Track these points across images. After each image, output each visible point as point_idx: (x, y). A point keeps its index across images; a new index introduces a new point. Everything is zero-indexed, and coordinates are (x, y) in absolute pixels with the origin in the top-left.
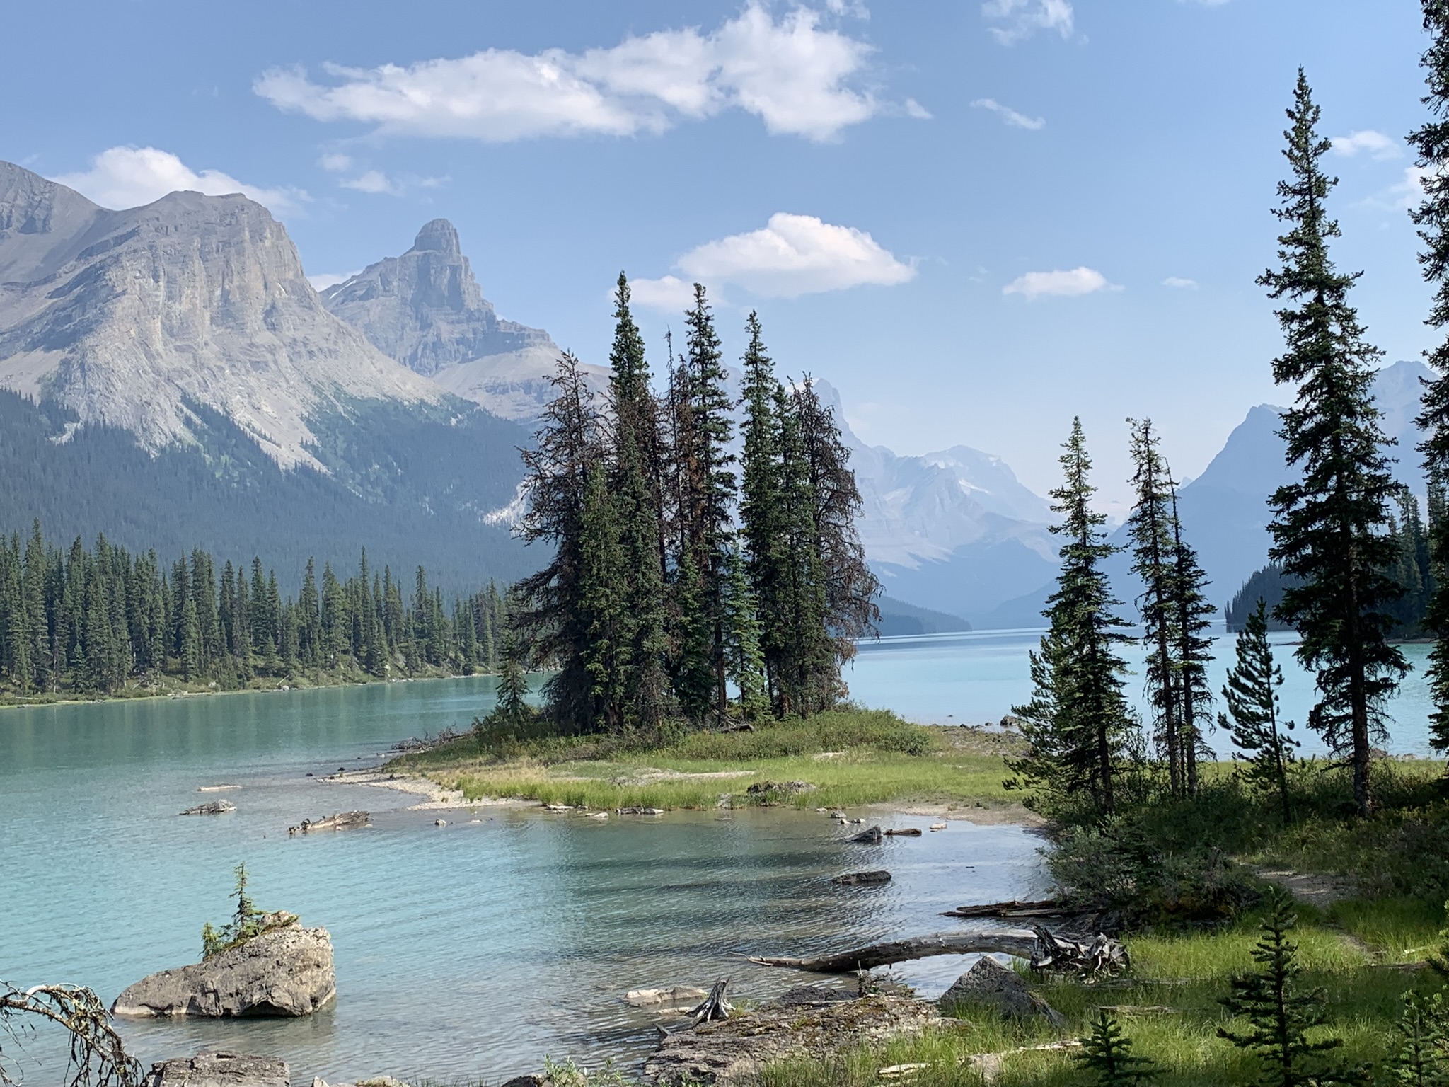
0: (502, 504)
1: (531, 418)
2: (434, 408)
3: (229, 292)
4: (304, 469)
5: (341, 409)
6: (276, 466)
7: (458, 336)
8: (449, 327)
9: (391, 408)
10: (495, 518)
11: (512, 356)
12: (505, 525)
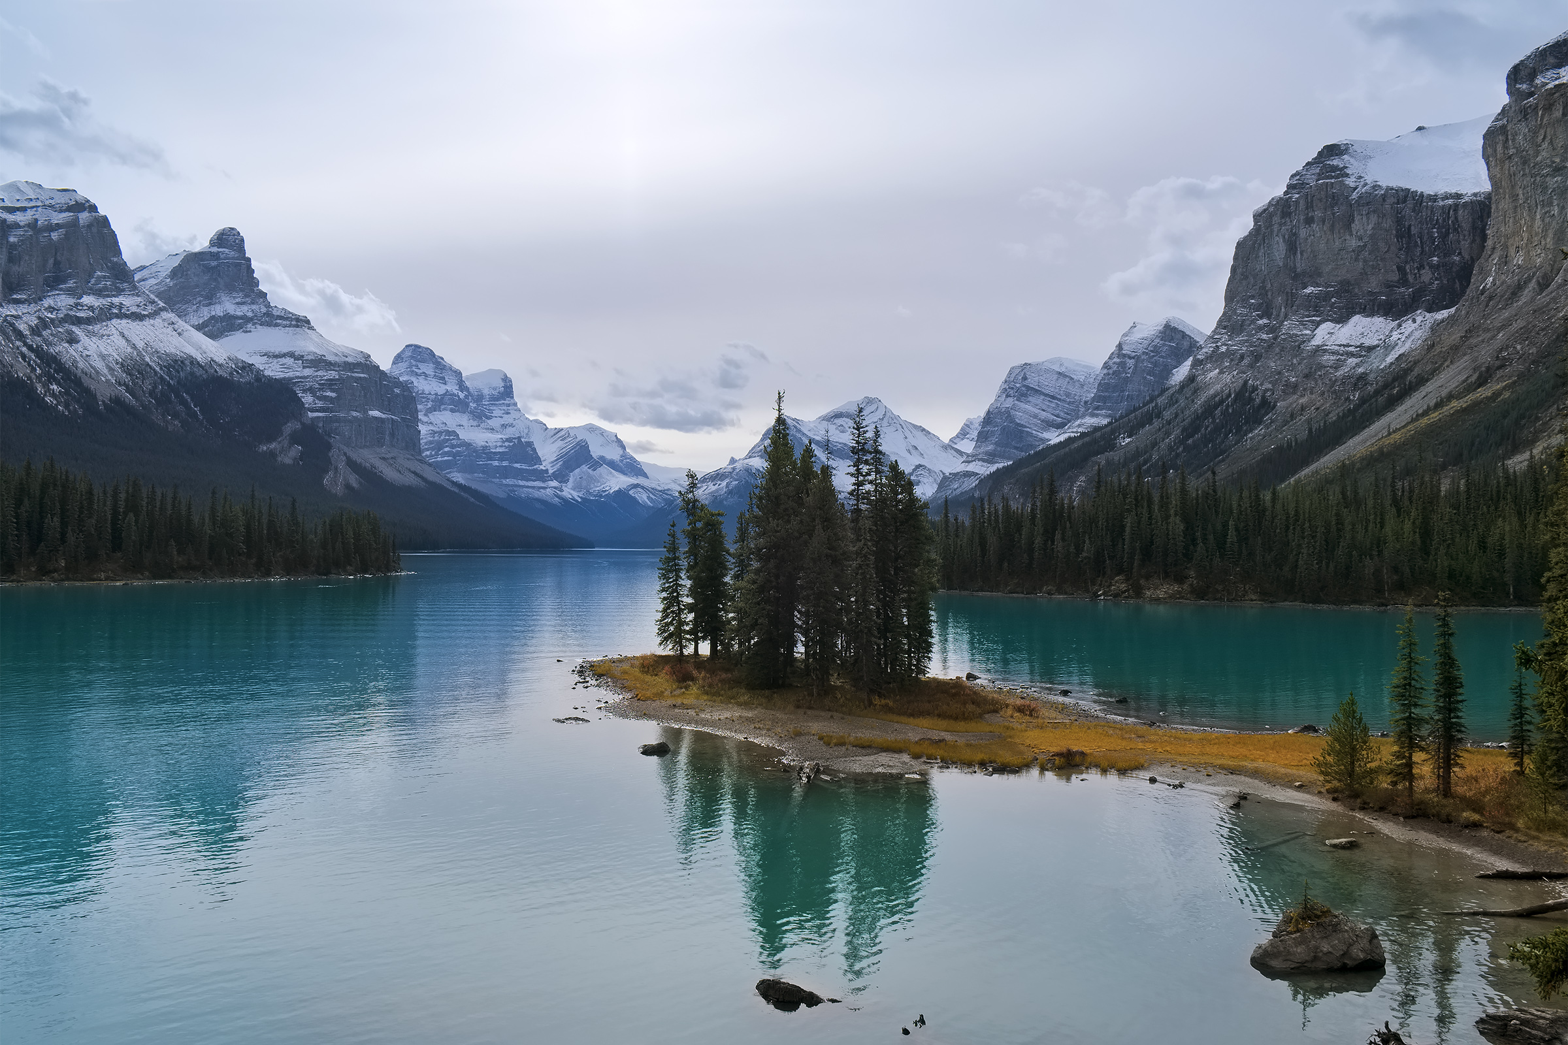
0: (270, 439)
1: (293, 378)
2: (220, 365)
3: (60, 263)
4: (117, 400)
5: (147, 359)
6: (94, 397)
9: (187, 362)
10: (265, 448)
12: (272, 454)
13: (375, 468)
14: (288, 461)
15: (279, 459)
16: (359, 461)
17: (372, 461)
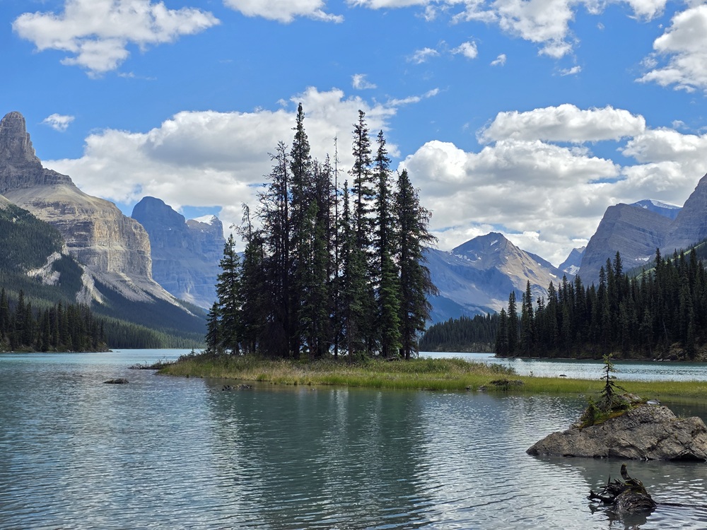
0: (37, 266)
1: (57, 222)
2: (4, 212)
7: (20, 174)
8: (15, 170)
10: (34, 273)
11: (50, 188)
12: (39, 278)
13: (116, 288)
14: (50, 283)
15: (44, 281)
16: (104, 283)
17: (115, 283)
